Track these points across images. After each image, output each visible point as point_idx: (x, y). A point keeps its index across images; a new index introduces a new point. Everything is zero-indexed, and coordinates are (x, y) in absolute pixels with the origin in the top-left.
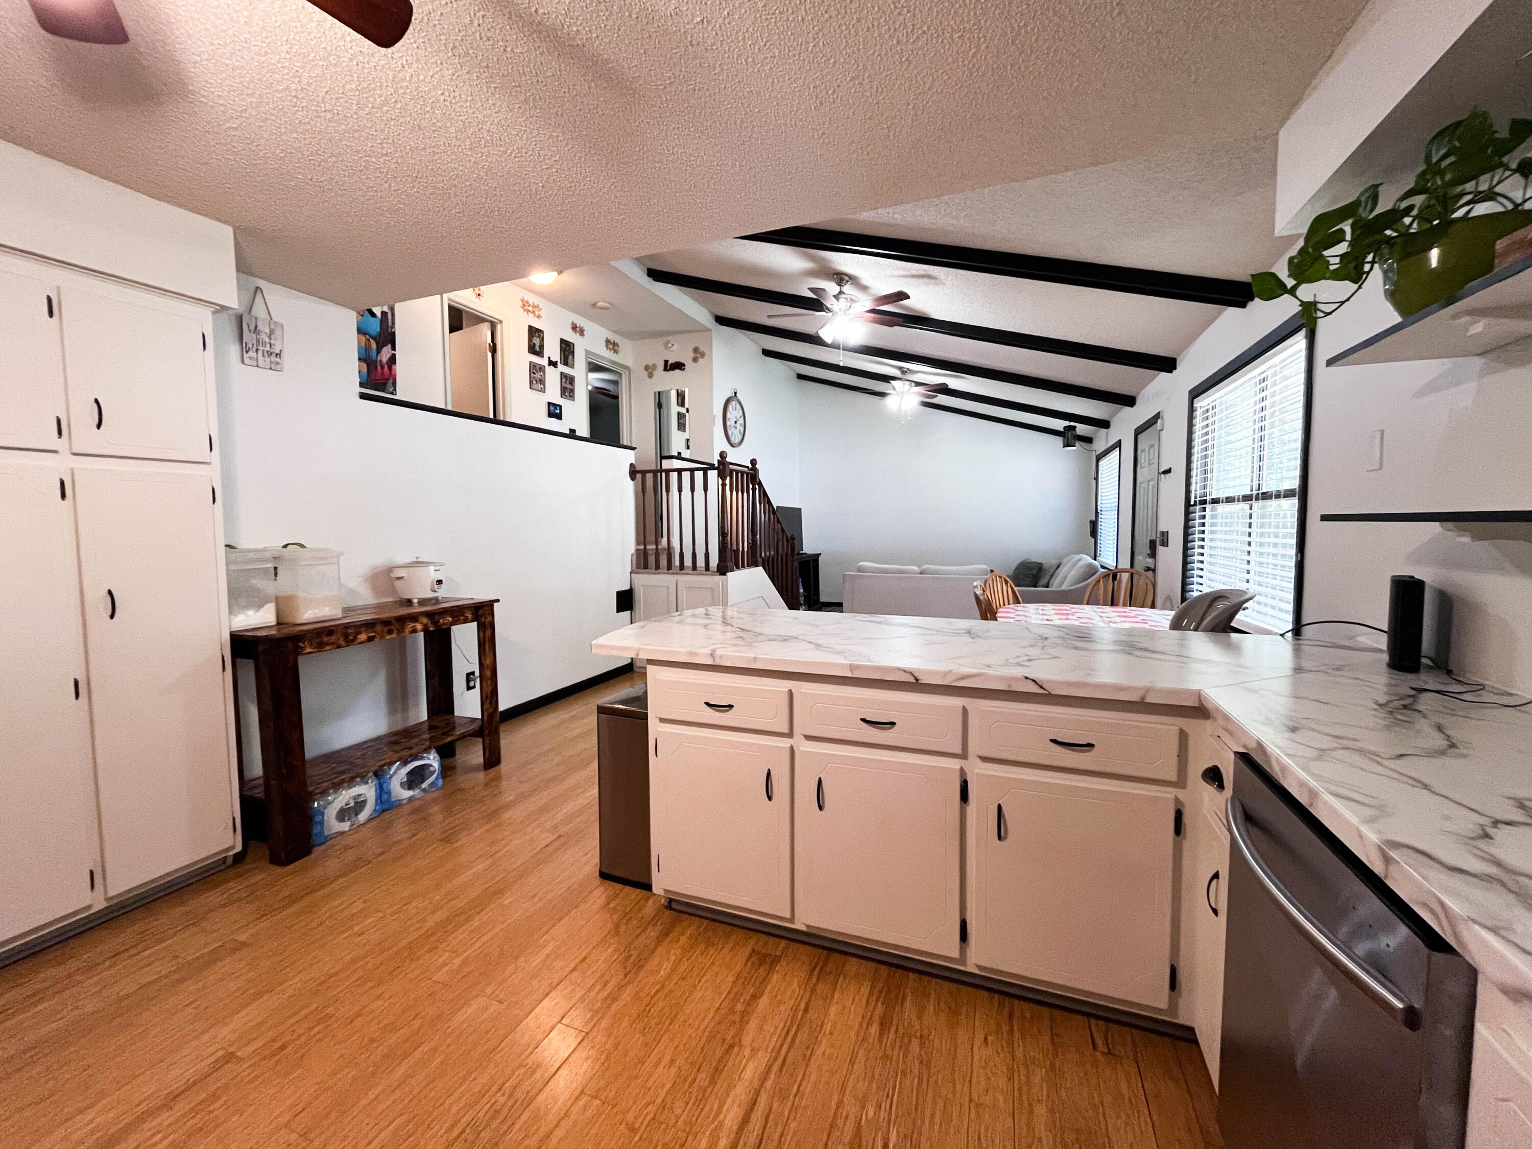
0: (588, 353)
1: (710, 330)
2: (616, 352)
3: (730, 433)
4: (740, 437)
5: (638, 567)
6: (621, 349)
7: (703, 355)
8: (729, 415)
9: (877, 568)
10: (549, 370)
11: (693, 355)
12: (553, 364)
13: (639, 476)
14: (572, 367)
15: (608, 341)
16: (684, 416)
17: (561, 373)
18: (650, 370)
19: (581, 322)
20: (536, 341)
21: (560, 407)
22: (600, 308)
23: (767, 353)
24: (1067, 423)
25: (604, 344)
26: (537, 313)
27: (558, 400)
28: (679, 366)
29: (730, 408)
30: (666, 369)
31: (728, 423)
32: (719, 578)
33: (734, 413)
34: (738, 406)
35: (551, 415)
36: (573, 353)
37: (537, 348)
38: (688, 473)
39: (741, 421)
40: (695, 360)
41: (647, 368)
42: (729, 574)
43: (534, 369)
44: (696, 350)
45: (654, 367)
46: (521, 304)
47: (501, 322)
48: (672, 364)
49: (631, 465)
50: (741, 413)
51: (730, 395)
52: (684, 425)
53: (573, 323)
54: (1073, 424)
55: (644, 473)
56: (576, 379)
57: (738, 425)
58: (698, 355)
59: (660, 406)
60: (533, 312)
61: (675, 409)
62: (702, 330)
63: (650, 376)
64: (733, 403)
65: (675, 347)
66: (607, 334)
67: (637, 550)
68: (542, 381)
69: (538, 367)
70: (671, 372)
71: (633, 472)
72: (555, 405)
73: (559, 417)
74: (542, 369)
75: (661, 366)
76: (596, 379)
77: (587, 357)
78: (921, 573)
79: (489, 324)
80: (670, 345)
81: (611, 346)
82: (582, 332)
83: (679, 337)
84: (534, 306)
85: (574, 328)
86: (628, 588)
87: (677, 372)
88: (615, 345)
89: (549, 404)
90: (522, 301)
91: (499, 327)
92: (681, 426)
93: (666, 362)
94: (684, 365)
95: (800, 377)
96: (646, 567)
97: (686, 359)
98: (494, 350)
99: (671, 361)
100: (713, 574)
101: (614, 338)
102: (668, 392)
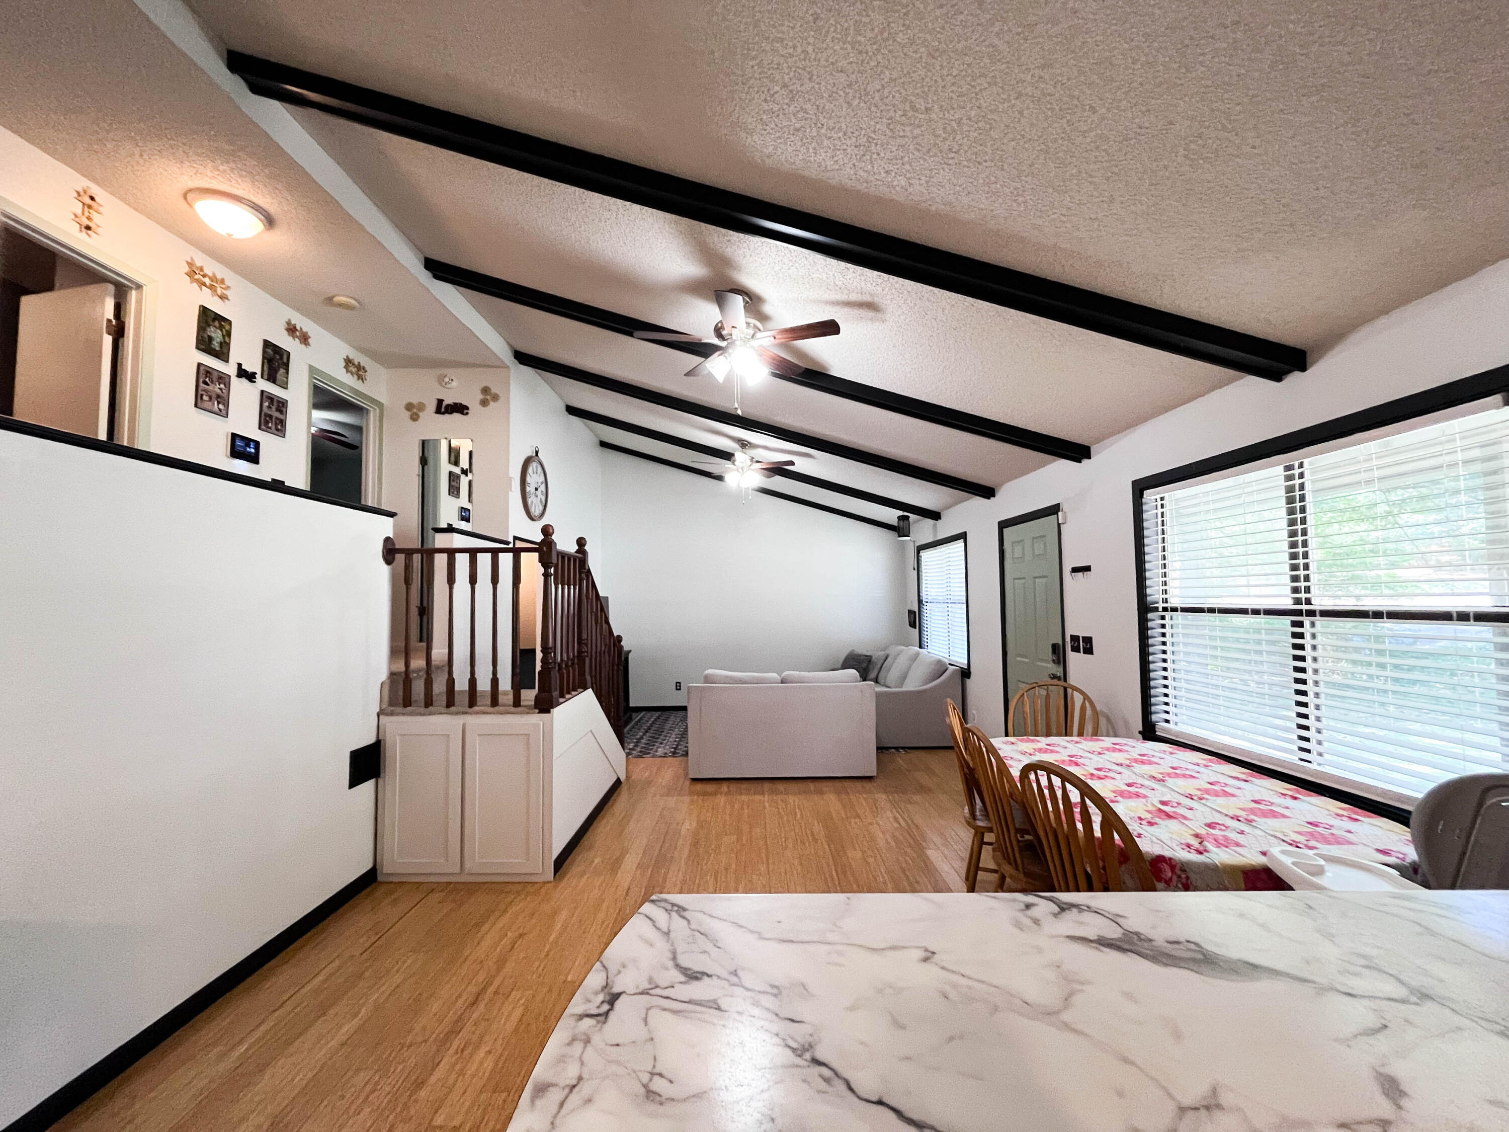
0: (312, 370)
1: (508, 367)
2: (360, 377)
3: (529, 501)
4: (541, 508)
5: (392, 703)
6: (368, 376)
7: (495, 398)
8: (528, 479)
9: (727, 677)
10: (238, 386)
11: (482, 397)
12: (244, 374)
13: (400, 558)
14: (285, 386)
15: (348, 362)
16: (459, 477)
17: (262, 392)
18: (414, 411)
19: (303, 323)
20: (217, 335)
21: (257, 444)
22: (340, 305)
23: (572, 410)
24: (901, 513)
25: (344, 364)
26: (219, 291)
27: (251, 430)
28: (460, 409)
29: (530, 470)
30: (438, 411)
31: (528, 489)
32: (537, 719)
33: (534, 478)
34: (540, 469)
35: (236, 453)
36: (287, 366)
37: (216, 345)
38: (489, 555)
39: (543, 488)
40: (484, 403)
41: (409, 407)
42: (556, 711)
43: (204, 375)
44: (486, 390)
45: (421, 407)
46: (187, 269)
47: (139, 287)
48: (448, 406)
49: (387, 540)
50: (542, 479)
51: (530, 454)
52: (458, 489)
53: (289, 323)
54: (906, 514)
55: (409, 553)
56: (290, 405)
57: (539, 492)
58: (488, 396)
59: (424, 461)
60: (211, 287)
61: (445, 467)
62: (495, 365)
63: (415, 418)
64: (533, 467)
65: (454, 384)
66: (346, 350)
67: (392, 675)
68: (223, 400)
69: (215, 374)
70: (447, 416)
71: (390, 552)
72: (247, 441)
73: (254, 459)
74: (223, 379)
75: (433, 406)
76: (324, 418)
77: (311, 376)
78: (782, 682)
79: (111, 288)
80: (447, 380)
81: (354, 370)
82: (305, 339)
83: (460, 371)
84: (213, 278)
85: (292, 330)
86: (370, 739)
87: (456, 416)
88: (359, 368)
89: (234, 436)
90: (190, 264)
91: (133, 295)
92: (454, 490)
93: (440, 402)
94: (467, 408)
95: (604, 444)
96: (407, 702)
97: (471, 399)
98: (118, 331)
99: (448, 401)
100: (529, 710)
101: (357, 358)
102: (437, 442)
